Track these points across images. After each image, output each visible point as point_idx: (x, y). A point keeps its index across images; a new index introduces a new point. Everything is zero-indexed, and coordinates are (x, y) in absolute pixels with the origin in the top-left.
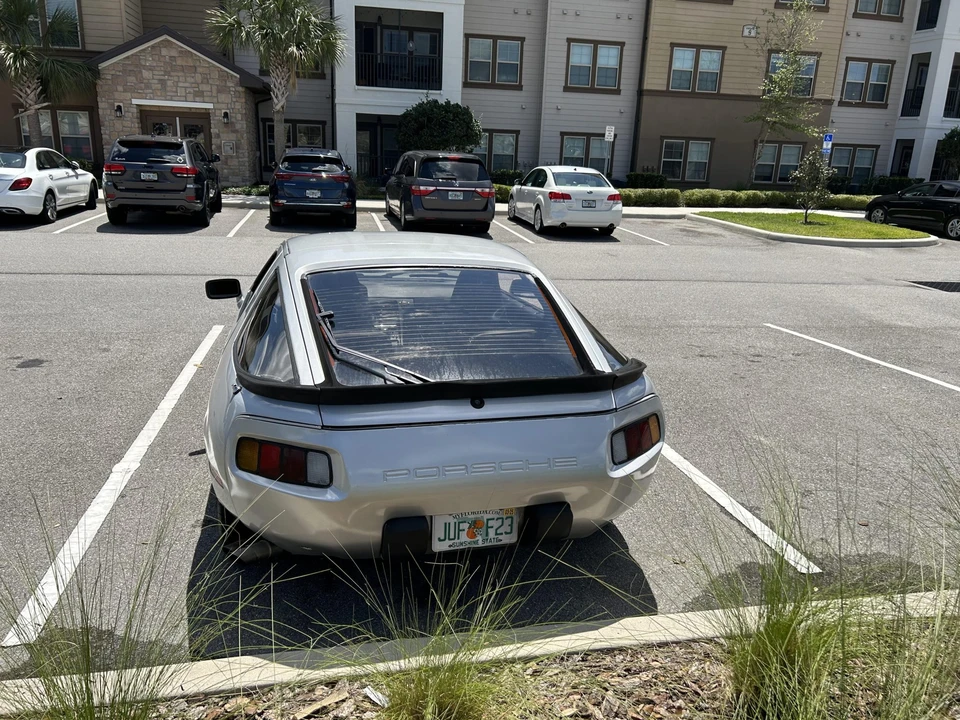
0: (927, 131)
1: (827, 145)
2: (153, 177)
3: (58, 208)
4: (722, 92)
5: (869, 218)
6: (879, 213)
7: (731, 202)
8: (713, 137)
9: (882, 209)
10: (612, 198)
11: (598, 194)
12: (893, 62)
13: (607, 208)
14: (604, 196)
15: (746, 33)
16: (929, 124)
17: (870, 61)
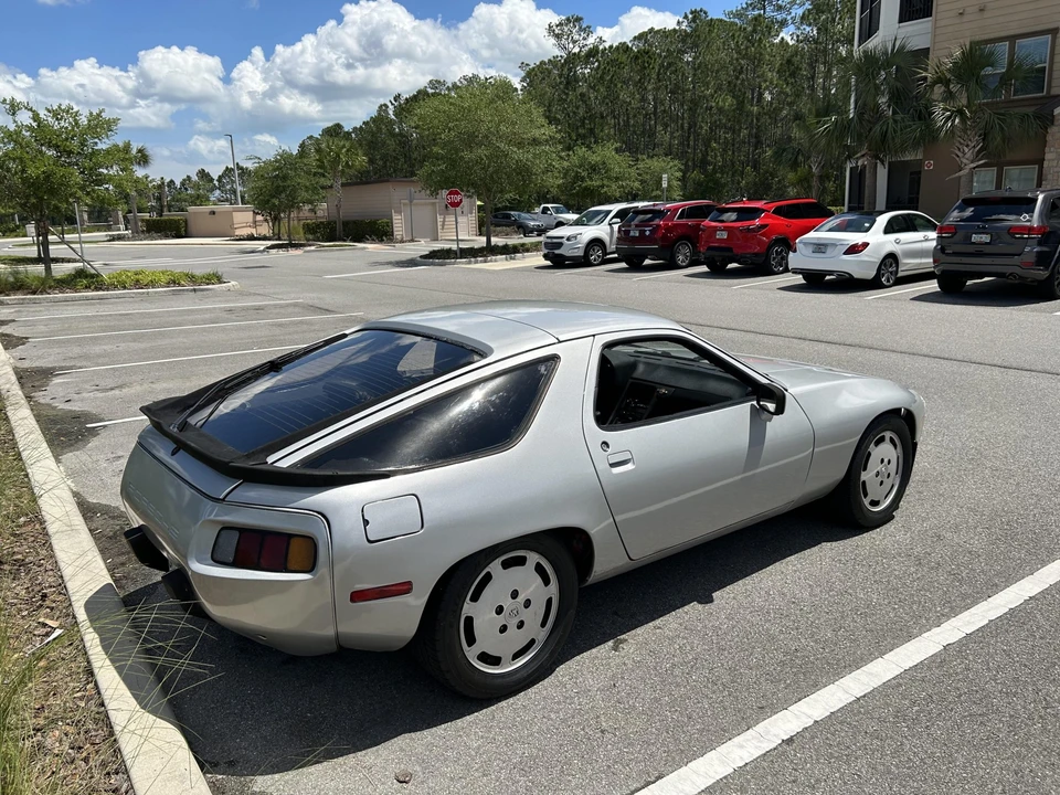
2: (986, 238)
3: (900, 274)
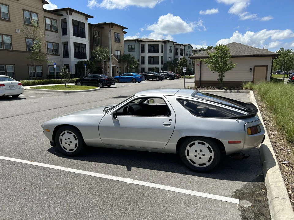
0: (72, 62)
1: (55, 66)
4: (13, 49)
5: (76, 84)
6: (79, 83)
7: (34, 84)
8: (14, 64)
9: (80, 82)
10: (19, 84)
11: (15, 83)
12: (58, 44)
13: (19, 88)
14: (17, 84)
15: (17, 31)
16: (72, 60)
17: (53, 43)
